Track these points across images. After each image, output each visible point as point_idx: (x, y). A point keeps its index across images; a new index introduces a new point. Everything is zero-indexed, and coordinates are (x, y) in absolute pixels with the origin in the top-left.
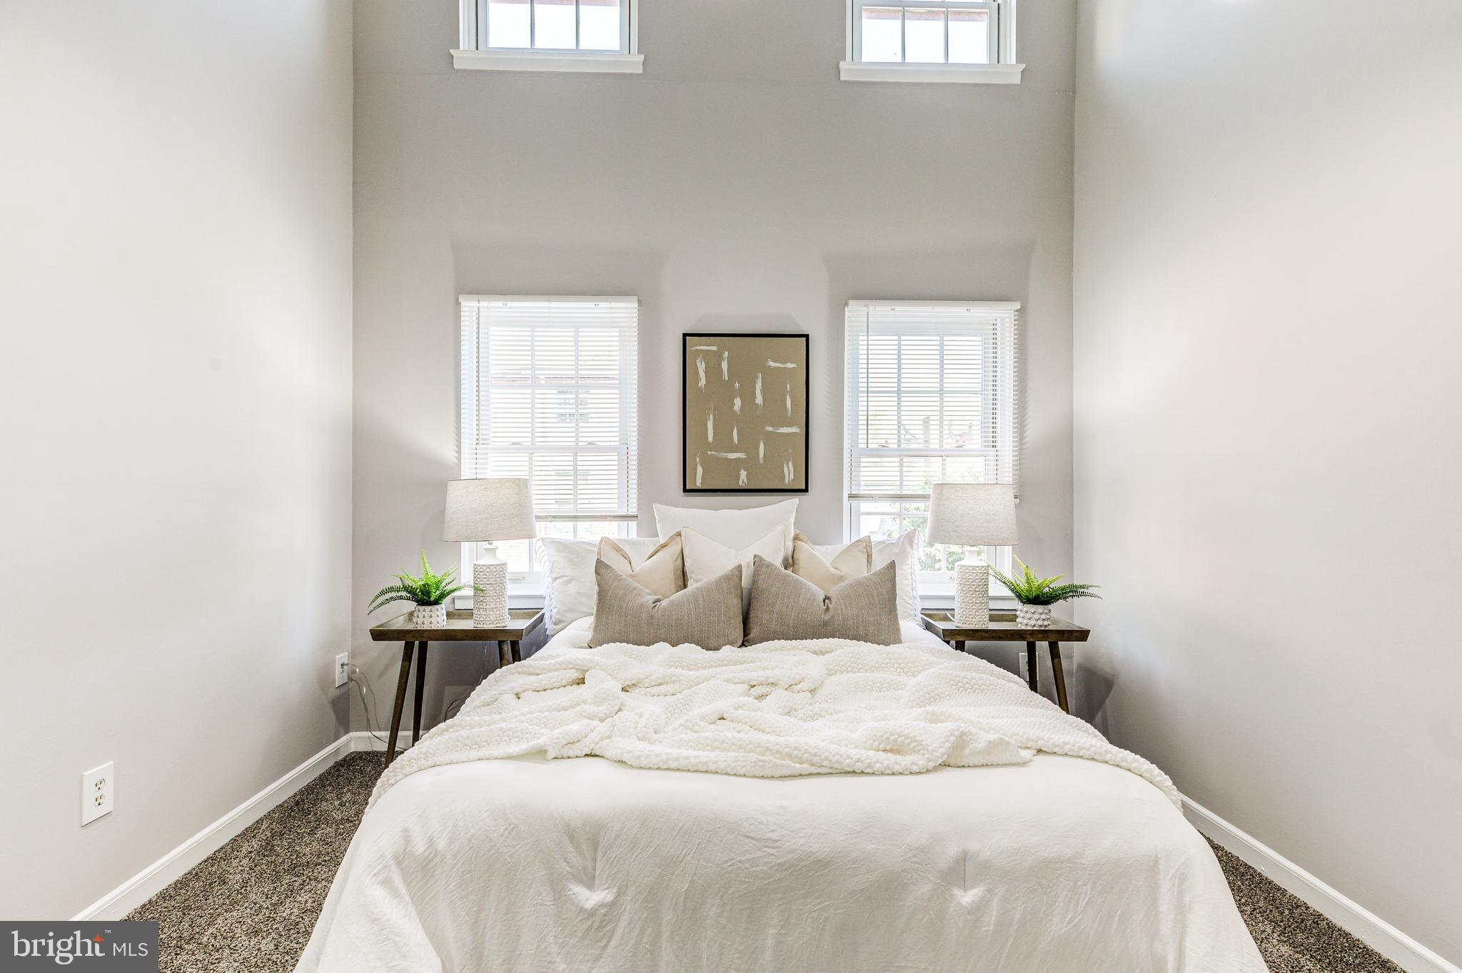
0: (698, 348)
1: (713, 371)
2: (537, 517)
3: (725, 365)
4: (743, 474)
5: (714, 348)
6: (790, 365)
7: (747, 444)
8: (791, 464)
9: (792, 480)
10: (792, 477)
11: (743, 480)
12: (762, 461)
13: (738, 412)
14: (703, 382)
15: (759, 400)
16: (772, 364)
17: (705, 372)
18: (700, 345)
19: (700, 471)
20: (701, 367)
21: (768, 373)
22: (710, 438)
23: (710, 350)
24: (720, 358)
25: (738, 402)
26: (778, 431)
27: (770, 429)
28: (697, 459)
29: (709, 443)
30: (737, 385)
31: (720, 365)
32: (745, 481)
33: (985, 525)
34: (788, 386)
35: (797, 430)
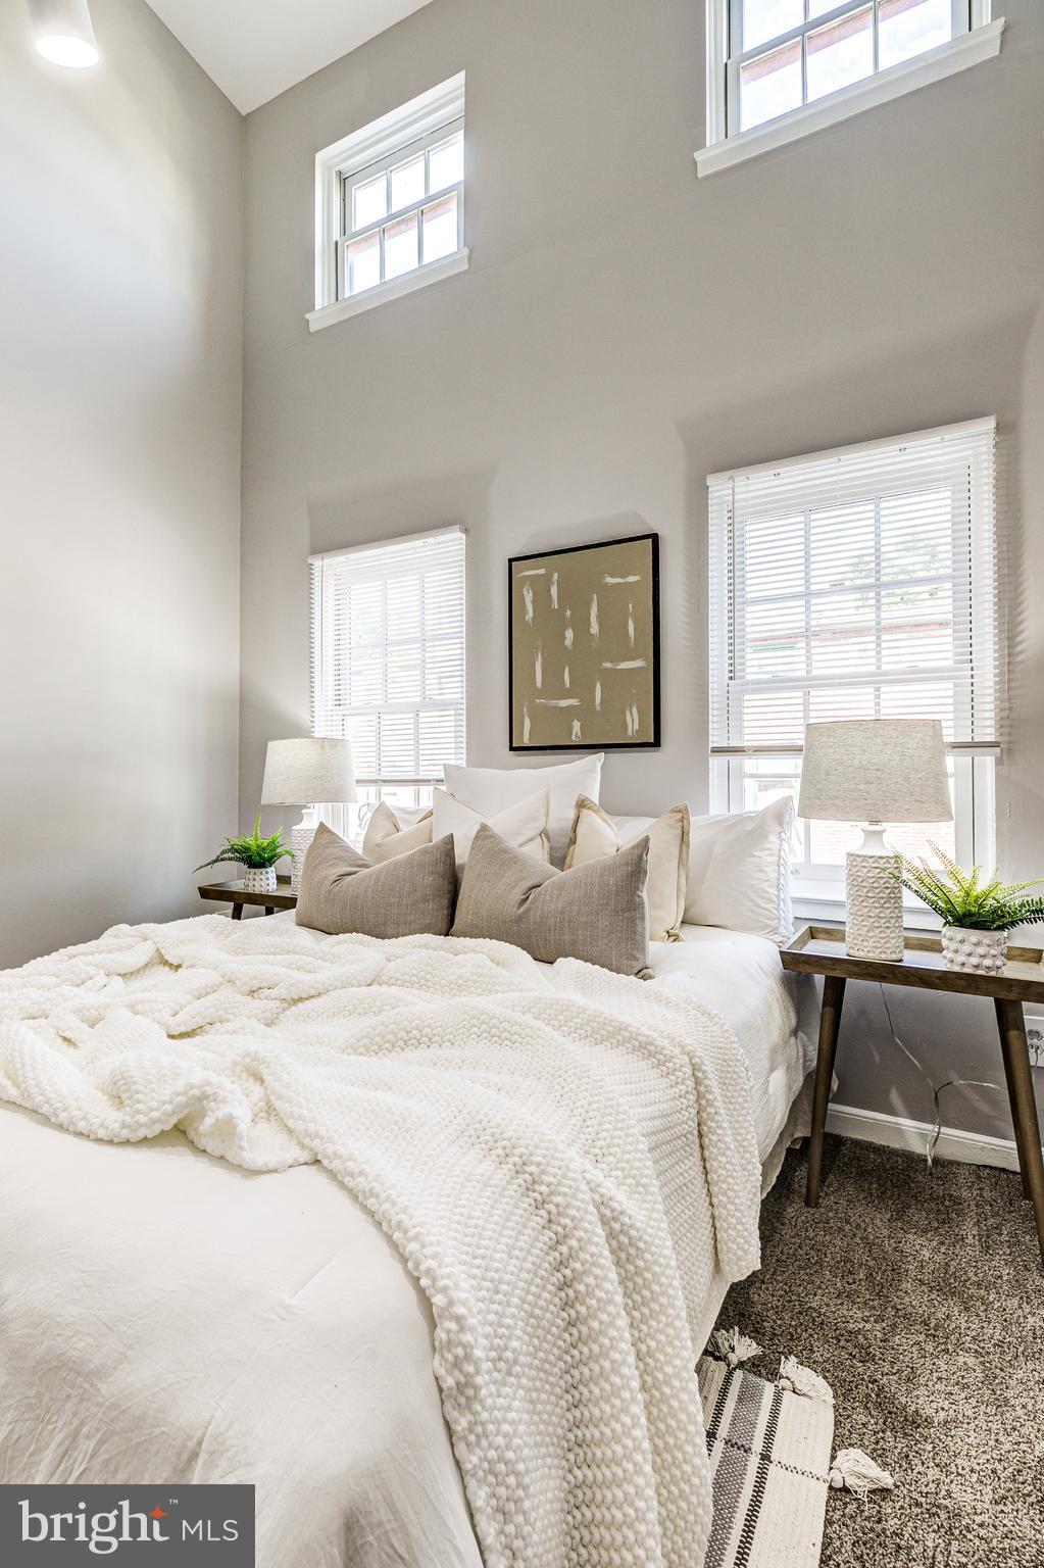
0: (525, 573)
1: (542, 598)
2: (357, 781)
3: (554, 591)
4: (577, 725)
5: (542, 571)
6: (632, 579)
7: (581, 688)
8: (634, 710)
9: (637, 731)
10: (636, 727)
11: (576, 734)
12: (598, 708)
13: (571, 647)
14: (530, 615)
15: (595, 629)
16: (610, 580)
17: (533, 603)
18: (527, 570)
19: (527, 723)
20: (528, 596)
21: (606, 592)
22: (539, 684)
23: (538, 575)
24: (549, 582)
25: (569, 634)
26: (618, 667)
27: (609, 665)
28: (525, 710)
29: (537, 689)
30: (568, 613)
31: (549, 591)
32: (579, 734)
33: (862, 787)
34: (630, 606)
35: (642, 663)
